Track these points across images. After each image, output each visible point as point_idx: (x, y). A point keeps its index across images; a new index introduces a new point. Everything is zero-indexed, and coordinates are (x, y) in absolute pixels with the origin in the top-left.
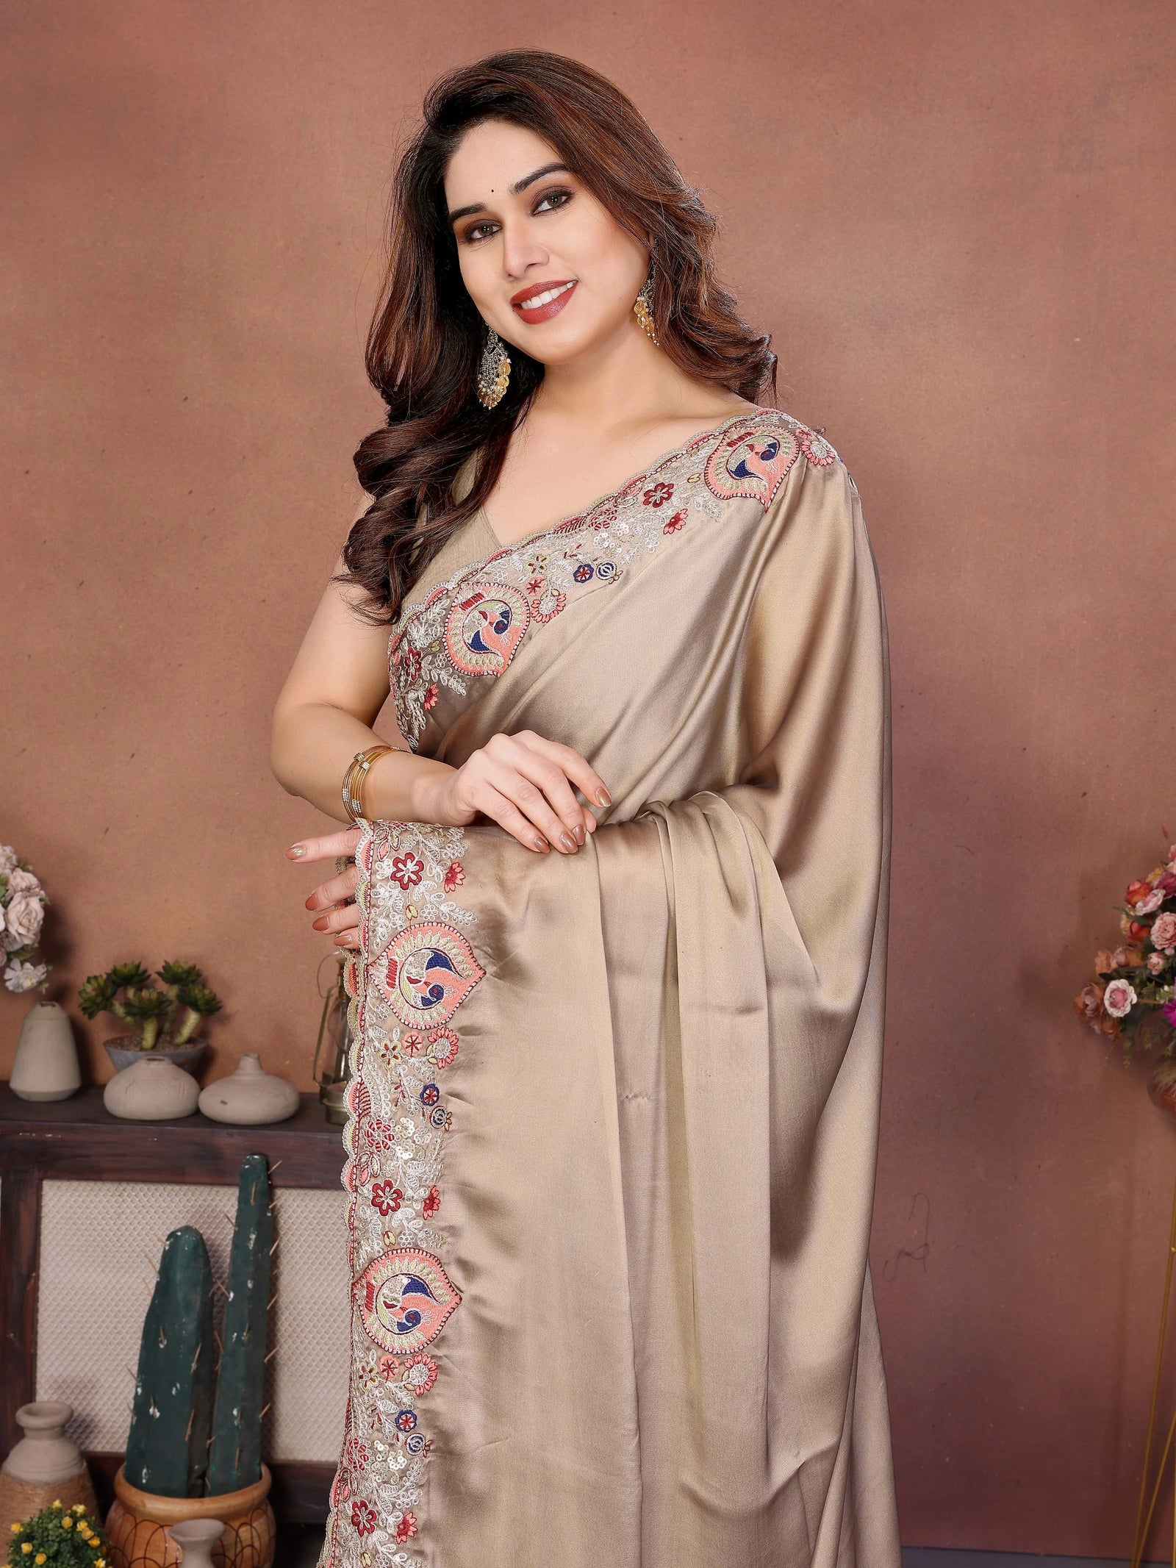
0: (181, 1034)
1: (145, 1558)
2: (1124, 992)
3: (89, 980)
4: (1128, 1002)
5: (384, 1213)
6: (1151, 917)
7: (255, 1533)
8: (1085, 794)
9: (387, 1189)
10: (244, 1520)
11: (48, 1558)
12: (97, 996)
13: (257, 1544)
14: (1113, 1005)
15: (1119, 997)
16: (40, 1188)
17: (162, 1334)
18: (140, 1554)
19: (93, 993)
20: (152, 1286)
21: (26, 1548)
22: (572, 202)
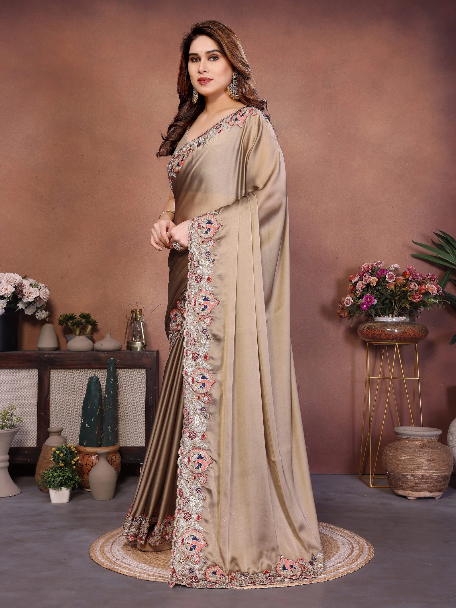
0: (86, 331)
1: (87, 464)
2: (349, 300)
3: (61, 316)
4: (351, 302)
5: (198, 283)
6: (356, 283)
7: (116, 459)
8: (337, 258)
9: (199, 277)
10: (113, 455)
11: (64, 455)
12: (63, 319)
13: (117, 461)
14: (347, 304)
15: (348, 301)
16: (50, 372)
17: (89, 404)
18: (85, 463)
19: (62, 319)
20: (85, 393)
21: (58, 452)
22: (218, 60)
